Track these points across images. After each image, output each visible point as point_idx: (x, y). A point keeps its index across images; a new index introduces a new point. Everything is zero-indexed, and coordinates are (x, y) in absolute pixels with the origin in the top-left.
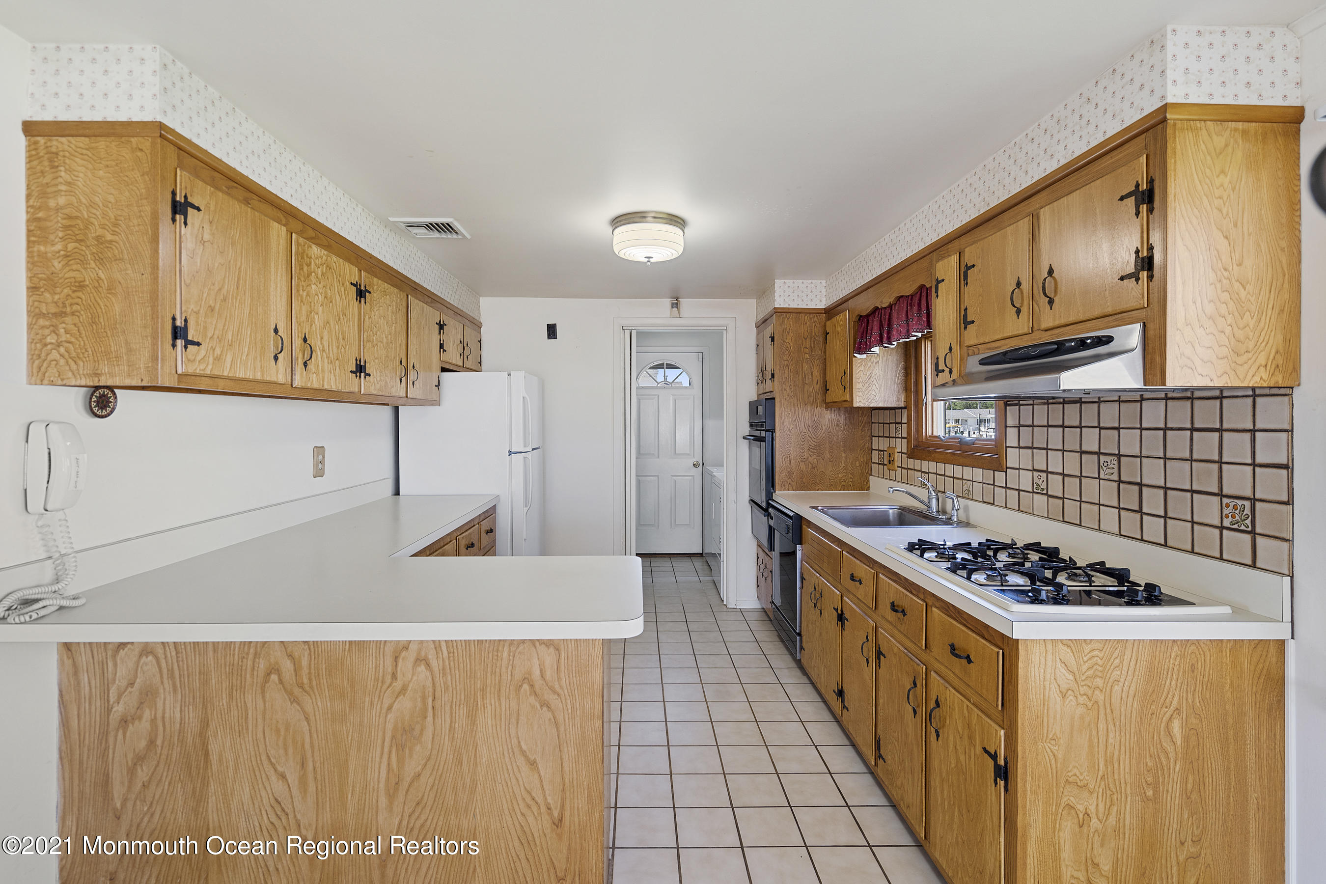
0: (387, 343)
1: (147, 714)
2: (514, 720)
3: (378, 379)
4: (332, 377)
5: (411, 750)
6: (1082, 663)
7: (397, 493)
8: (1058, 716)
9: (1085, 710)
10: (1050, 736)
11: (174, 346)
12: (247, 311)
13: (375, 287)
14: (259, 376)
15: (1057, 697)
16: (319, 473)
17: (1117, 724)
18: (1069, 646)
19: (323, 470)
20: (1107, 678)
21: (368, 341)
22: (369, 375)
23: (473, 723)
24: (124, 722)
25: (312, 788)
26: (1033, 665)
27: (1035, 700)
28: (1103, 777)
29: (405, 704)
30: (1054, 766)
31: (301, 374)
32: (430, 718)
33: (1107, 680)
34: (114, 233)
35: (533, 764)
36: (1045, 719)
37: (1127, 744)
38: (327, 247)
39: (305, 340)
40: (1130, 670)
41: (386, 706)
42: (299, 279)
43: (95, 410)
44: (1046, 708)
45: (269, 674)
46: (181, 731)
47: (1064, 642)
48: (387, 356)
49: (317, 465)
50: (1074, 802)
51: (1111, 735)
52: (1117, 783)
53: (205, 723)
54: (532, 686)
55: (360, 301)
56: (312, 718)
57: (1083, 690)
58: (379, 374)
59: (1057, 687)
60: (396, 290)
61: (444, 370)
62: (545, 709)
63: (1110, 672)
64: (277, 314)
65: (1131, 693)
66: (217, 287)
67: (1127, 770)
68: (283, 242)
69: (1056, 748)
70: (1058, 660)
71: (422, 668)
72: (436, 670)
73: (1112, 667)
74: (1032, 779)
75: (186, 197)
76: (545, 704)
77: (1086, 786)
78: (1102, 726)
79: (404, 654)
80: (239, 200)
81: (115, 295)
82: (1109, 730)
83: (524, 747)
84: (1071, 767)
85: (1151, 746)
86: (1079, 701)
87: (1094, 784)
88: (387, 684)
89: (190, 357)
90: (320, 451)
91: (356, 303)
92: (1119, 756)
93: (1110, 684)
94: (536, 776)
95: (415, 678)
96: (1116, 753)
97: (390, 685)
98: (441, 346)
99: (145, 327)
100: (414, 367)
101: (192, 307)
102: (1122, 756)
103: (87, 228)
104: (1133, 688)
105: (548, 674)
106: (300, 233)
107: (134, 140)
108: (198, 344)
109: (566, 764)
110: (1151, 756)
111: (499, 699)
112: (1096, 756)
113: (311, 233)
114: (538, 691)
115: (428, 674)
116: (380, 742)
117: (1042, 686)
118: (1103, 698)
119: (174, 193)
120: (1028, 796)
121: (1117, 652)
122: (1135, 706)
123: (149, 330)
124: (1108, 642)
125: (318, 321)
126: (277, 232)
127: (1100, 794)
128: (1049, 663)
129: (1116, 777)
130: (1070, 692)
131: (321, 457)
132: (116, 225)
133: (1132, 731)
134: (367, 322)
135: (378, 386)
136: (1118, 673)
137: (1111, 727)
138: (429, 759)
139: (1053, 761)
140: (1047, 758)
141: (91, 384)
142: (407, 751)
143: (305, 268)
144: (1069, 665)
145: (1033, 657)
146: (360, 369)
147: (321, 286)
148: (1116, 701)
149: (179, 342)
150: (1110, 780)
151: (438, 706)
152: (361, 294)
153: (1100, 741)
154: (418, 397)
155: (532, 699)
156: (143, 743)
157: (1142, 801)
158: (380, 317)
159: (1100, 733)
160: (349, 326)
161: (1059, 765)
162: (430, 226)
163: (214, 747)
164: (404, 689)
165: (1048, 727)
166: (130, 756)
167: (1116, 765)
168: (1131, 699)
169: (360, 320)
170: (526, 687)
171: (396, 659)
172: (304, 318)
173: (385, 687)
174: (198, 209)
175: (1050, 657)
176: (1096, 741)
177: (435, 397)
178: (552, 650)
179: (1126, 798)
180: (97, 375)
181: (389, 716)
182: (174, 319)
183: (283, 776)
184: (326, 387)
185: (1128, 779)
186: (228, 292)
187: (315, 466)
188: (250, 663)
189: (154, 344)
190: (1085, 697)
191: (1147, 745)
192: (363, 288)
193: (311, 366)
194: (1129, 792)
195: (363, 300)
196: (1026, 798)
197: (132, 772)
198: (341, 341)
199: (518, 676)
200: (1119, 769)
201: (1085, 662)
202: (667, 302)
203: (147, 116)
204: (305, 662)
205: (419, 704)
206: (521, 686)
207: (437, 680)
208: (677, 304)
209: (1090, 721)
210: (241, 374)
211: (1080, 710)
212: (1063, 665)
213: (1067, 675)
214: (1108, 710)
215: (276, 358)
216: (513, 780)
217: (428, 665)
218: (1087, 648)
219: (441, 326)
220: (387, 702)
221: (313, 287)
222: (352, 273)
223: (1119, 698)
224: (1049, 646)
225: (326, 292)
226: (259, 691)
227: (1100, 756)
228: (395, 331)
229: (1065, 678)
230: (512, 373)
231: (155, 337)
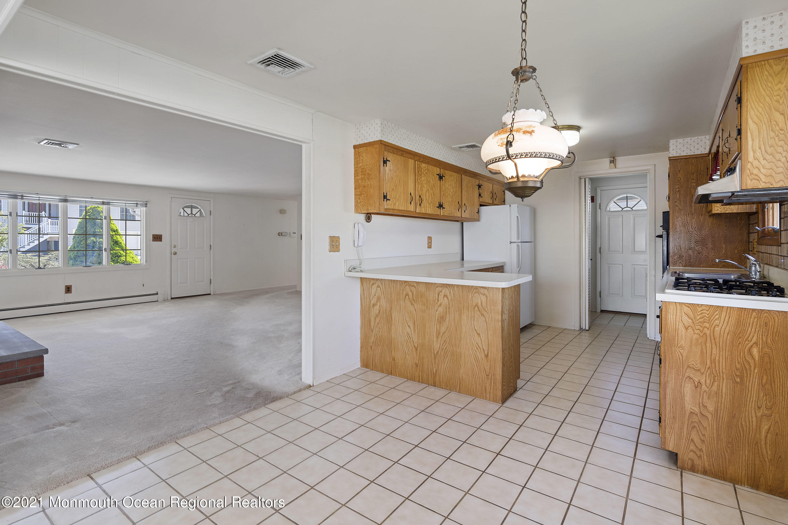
0: (452, 195)
1: (378, 304)
2: (473, 319)
3: (448, 210)
4: (430, 209)
5: (443, 324)
6: (697, 315)
7: (463, 260)
8: (684, 337)
9: (699, 337)
10: (679, 345)
11: (384, 201)
12: (402, 189)
13: (447, 174)
14: (406, 209)
15: (683, 329)
16: (430, 247)
17: (718, 345)
18: (689, 307)
19: (431, 246)
20: (712, 323)
21: (444, 195)
22: (444, 208)
23: (460, 318)
24: (374, 305)
25: (417, 331)
26: (669, 314)
27: (670, 329)
28: (709, 368)
29: (441, 309)
30: (681, 359)
31: (419, 209)
32: (448, 315)
33: (711, 324)
34: (371, 172)
35: (479, 334)
36: (676, 338)
37: (724, 355)
38: (428, 163)
39: (420, 197)
40: (725, 321)
41: (436, 309)
42: (418, 176)
43: (368, 221)
44: (677, 332)
45: (406, 296)
46: (386, 310)
47: (687, 305)
48: (452, 201)
49: (429, 244)
50: (692, 376)
51: (714, 350)
52: (718, 372)
53: (391, 308)
54: (478, 308)
55: (441, 180)
56: (416, 310)
57: (697, 327)
58: (448, 208)
59: (683, 324)
60: (456, 174)
61: (481, 205)
62: (482, 316)
63: (713, 321)
64: (411, 189)
65: (726, 332)
66: (394, 183)
67: (724, 367)
68: (413, 165)
69: (683, 351)
70: (683, 313)
71: (446, 298)
72: (450, 299)
73: (714, 319)
74: (669, 362)
75: (386, 159)
76: (482, 315)
77: (699, 370)
78: (708, 345)
79: (441, 293)
80: (400, 155)
81: (371, 188)
82: (713, 347)
83: (476, 329)
84: (691, 360)
85: (738, 358)
86: (695, 332)
87: (704, 370)
88: (436, 302)
89: (388, 204)
90: (430, 238)
91: (439, 182)
92: (719, 361)
93: (713, 326)
94: (480, 339)
95: (444, 301)
96: (717, 359)
97: (437, 303)
98: (480, 195)
99: (378, 196)
100: (465, 204)
101: (388, 189)
102: (721, 360)
103: (366, 171)
104: (728, 329)
105: (483, 304)
106: (418, 161)
107: (375, 146)
108: (390, 200)
109: (489, 336)
110: (739, 363)
111: (468, 311)
112: (705, 358)
113: (422, 159)
114: (480, 310)
115: (447, 300)
116: (434, 320)
117: (675, 323)
118: (709, 332)
119: (384, 158)
120: (667, 369)
121: (717, 313)
122: (729, 338)
123: (378, 197)
124: (712, 306)
125: (425, 190)
126: (411, 162)
127: (708, 375)
128: (678, 314)
129: (717, 369)
130: (690, 327)
131: (430, 241)
132: (372, 169)
133: (727, 350)
134: (443, 188)
135: (448, 212)
136: (718, 322)
137: (714, 346)
138: (448, 328)
139: (681, 357)
140: (677, 354)
141: (366, 212)
142: (442, 324)
143: (420, 172)
144: (689, 315)
145: (670, 310)
146: (441, 206)
147: (425, 177)
148: (717, 334)
149: (385, 200)
150: (713, 370)
151: (450, 311)
152: (441, 177)
153: (708, 351)
154: (467, 217)
155: (478, 312)
156: (378, 312)
157: (733, 383)
158: (449, 186)
159: (707, 348)
160: (436, 191)
161: (684, 359)
162: (468, 147)
163: (393, 316)
164: (440, 305)
165: (678, 340)
166: (375, 315)
167: (717, 364)
168: (726, 334)
169: (440, 187)
170: (476, 308)
171: (439, 295)
172: (420, 189)
173: (435, 303)
174: (389, 161)
175: (678, 311)
176: (705, 351)
177: (476, 217)
178: (485, 296)
179: (723, 380)
180: (368, 210)
181: (437, 313)
182: (384, 193)
183: (409, 326)
184: (427, 213)
185: (724, 370)
186: (397, 184)
187: (428, 244)
188: (401, 292)
189: (380, 201)
190: (698, 331)
191: (736, 358)
192: (442, 175)
193: (422, 205)
194: (725, 377)
195: (442, 180)
196: (666, 370)
197: (375, 319)
198: (433, 196)
199: (474, 304)
200: (719, 366)
201: (698, 315)
202: (608, 160)
203: (378, 139)
204: (415, 293)
205: (445, 310)
206: (475, 308)
207: (450, 302)
208: (613, 161)
209: (702, 342)
210: (401, 209)
211: (695, 336)
212: (686, 315)
213: (688, 319)
214: (712, 338)
215: (411, 203)
216: (473, 339)
217: (447, 297)
218: (700, 309)
219: (479, 186)
220: (436, 308)
221: (423, 178)
222: (437, 170)
223: (719, 333)
224: (678, 307)
225: (427, 179)
226: (404, 300)
227: (707, 358)
228: (456, 190)
229: (687, 321)
230: (511, 205)
231: (380, 199)
